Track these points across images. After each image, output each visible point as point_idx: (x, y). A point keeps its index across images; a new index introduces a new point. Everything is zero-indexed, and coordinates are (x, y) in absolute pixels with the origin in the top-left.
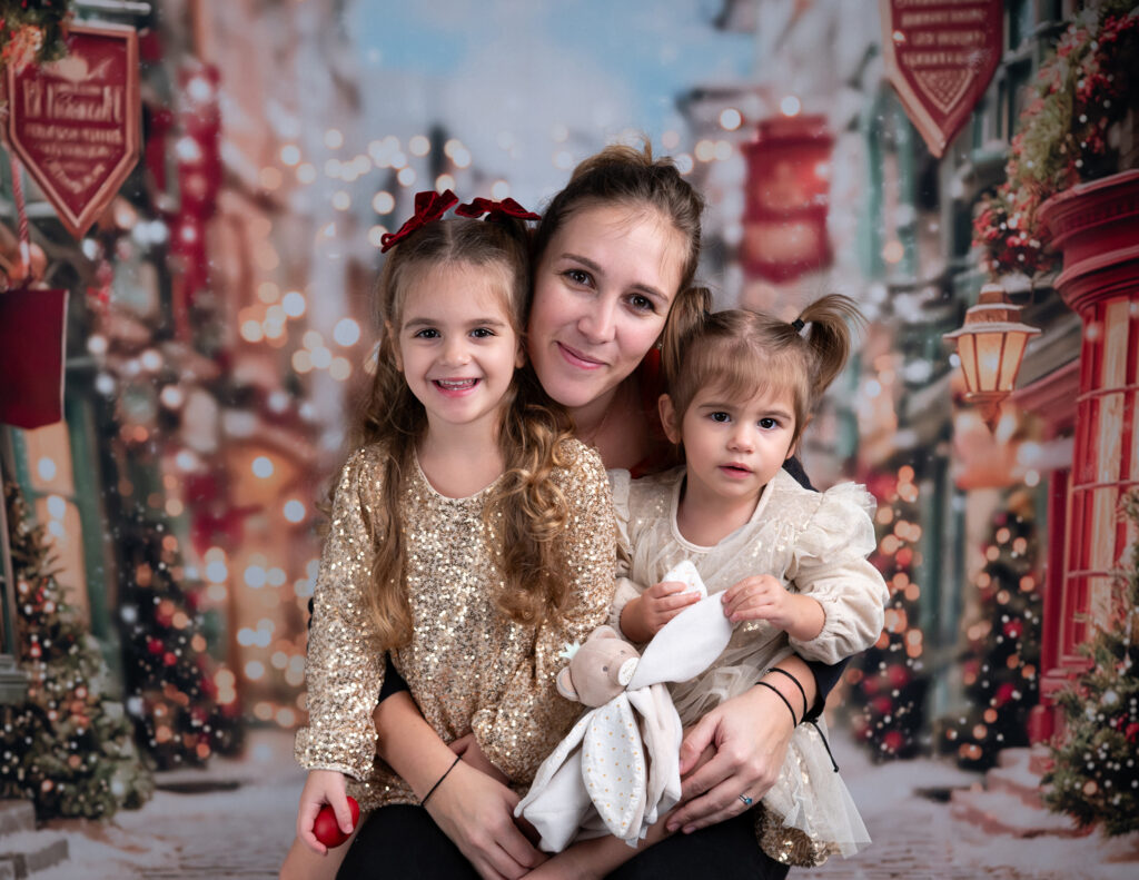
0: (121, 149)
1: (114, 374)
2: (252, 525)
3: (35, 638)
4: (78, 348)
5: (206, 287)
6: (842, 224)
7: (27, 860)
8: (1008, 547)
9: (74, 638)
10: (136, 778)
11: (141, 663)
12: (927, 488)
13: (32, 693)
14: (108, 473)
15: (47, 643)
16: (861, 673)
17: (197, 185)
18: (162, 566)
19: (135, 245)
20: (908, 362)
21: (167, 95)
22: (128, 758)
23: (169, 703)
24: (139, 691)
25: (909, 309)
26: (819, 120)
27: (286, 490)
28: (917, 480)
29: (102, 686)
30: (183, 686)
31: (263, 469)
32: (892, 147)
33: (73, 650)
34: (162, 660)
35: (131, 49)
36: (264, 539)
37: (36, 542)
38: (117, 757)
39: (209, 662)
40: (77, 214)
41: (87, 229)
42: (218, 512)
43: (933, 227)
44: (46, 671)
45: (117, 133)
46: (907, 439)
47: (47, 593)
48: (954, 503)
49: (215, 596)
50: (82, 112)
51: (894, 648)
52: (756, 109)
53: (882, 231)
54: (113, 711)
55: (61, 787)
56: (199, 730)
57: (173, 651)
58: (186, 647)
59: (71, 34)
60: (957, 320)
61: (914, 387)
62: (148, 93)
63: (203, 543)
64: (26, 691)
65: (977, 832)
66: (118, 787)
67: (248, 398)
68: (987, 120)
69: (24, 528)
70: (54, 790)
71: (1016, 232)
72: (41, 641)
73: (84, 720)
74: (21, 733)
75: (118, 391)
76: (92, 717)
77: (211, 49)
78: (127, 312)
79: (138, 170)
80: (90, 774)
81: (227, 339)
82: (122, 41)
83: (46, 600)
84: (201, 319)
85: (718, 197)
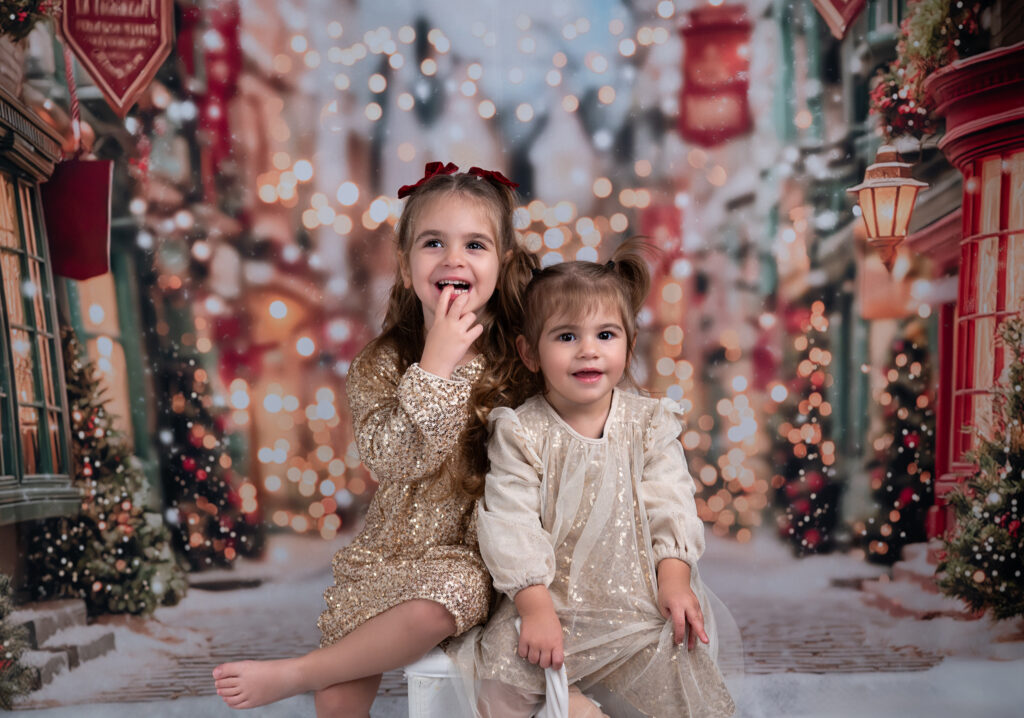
0: (157, 40)
1: (152, 232)
2: (270, 359)
3: (87, 460)
4: (122, 210)
5: (229, 157)
6: (760, 96)
7: (79, 650)
8: (905, 370)
9: (121, 459)
10: (173, 578)
11: (177, 479)
12: (836, 320)
13: (85, 506)
14: (147, 316)
15: (98, 464)
16: (783, 479)
17: (221, 70)
18: (194, 395)
19: (169, 121)
20: (817, 213)
22: (166, 561)
23: (201, 513)
24: (175, 503)
25: (818, 167)
26: (740, 9)
27: (298, 329)
28: (827, 313)
29: (144, 499)
30: (213, 498)
31: (278, 311)
32: (801, 31)
33: (120, 469)
34: (195, 476)
36: (280, 371)
37: (87, 377)
38: (157, 561)
39: (235, 478)
40: (120, 97)
41: (129, 108)
42: (241, 349)
43: (837, 98)
44: (96, 488)
45: (154, 26)
46: (818, 278)
47: (97, 421)
48: (858, 332)
49: (239, 420)
50: (124, 9)
51: (811, 457)
53: (794, 102)
54: (154, 521)
55: (109, 588)
56: (226, 535)
57: (204, 469)
58: (215, 464)
60: (858, 176)
61: (823, 234)
63: (229, 375)
64: (80, 506)
65: (884, 616)
66: (158, 587)
67: (264, 251)
68: (880, 8)
69: (78, 365)
70: (103, 590)
71: (906, 102)
72: (92, 462)
73: (129, 529)
74: (75, 541)
75: (155, 247)
76: (136, 527)
78: (163, 179)
79: (171, 58)
80: (134, 576)
81: (248, 201)
83: (96, 426)
84: (226, 184)
85: (656, 75)
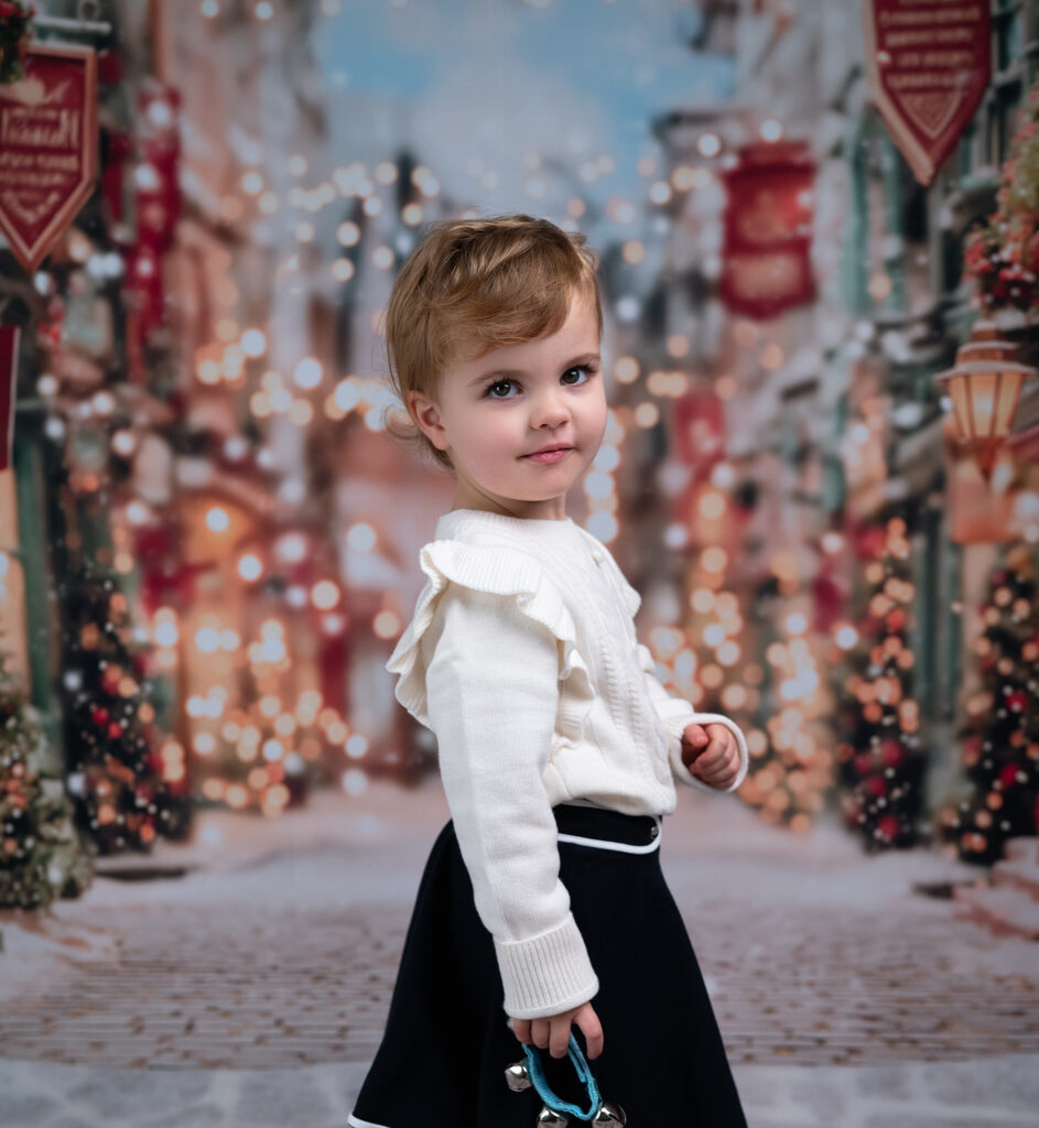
0: (77, 177)
1: (64, 418)
2: (205, 583)
4: (28, 390)
5: (162, 324)
6: (826, 255)
8: (1007, 610)
9: (13, 710)
10: (74, 864)
11: (84, 735)
12: (919, 543)
14: (56, 524)
16: (851, 750)
17: (155, 215)
18: (109, 627)
19: (89, 279)
20: (897, 406)
21: (125, 119)
22: (66, 843)
23: (113, 780)
24: (80, 766)
25: (898, 348)
26: (801, 146)
27: (242, 545)
28: (909, 533)
30: (128, 760)
31: (217, 522)
32: (877, 174)
33: (11, 723)
35: (90, 70)
36: (217, 598)
38: (54, 842)
39: (157, 734)
40: (29, 247)
41: (41, 260)
42: (169, 569)
43: (922, 259)
45: (73, 159)
46: (896, 490)
48: (947, 561)
49: (164, 662)
50: (37, 137)
51: (888, 721)
52: (737, 134)
53: (870, 264)
56: (144, 810)
58: (133, 718)
59: (29, 55)
60: (948, 359)
61: (903, 432)
62: (106, 117)
63: (153, 603)
66: (55, 875)
67: (203, 444)
68: (976, 146)
71: (1008, 265)
73: (21, 800)
75: (67, 437)
77: (172, 71)
78: (79, 351)
79: (94, 200)
80: (27, 859)
81: (182, 381)
82: (79, 62)
84: (157, 359)
85: (696, 228)
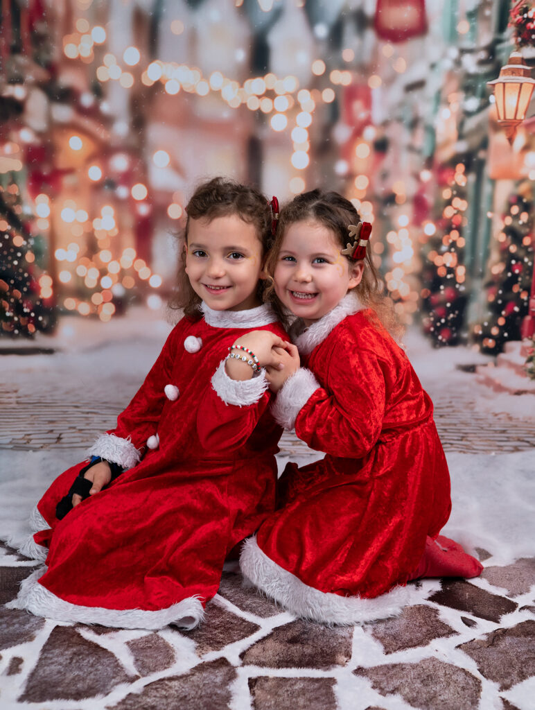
2: (68, 181)
5: (42, 19)
8: (517, 217)
12: (472, 178)
16: (429, 291)
20: (466, 98)
27: (90, 159)
28: (466, 173)
31: (75, 145)
36: (75, 191)
39: (36, 270)
42: (46, 171)
43: (488, 12)
46: (462, 147)
48: (487, 188)
49: (41, 227)
51: (449, 276)
53: (457, 14)
56: (28, 314)
58: (21, 259)
60: (495, 73)
61: (468, 114)
63: (35, 191)
65: (489, 391)
67: (67, 96)
71: (532, 20)
81: (55, 56)
84: (39, 40)
